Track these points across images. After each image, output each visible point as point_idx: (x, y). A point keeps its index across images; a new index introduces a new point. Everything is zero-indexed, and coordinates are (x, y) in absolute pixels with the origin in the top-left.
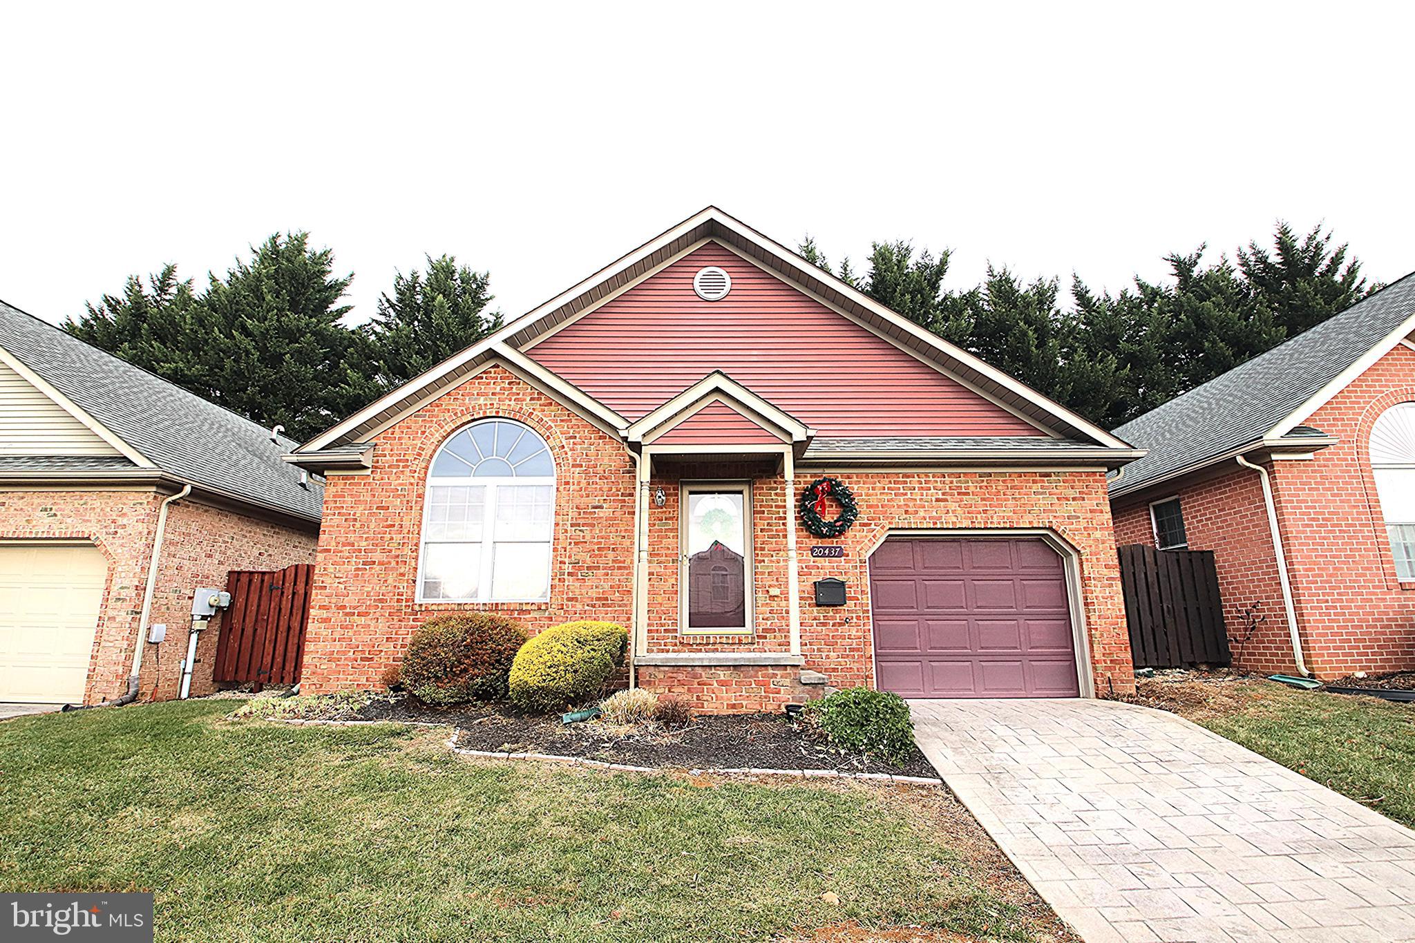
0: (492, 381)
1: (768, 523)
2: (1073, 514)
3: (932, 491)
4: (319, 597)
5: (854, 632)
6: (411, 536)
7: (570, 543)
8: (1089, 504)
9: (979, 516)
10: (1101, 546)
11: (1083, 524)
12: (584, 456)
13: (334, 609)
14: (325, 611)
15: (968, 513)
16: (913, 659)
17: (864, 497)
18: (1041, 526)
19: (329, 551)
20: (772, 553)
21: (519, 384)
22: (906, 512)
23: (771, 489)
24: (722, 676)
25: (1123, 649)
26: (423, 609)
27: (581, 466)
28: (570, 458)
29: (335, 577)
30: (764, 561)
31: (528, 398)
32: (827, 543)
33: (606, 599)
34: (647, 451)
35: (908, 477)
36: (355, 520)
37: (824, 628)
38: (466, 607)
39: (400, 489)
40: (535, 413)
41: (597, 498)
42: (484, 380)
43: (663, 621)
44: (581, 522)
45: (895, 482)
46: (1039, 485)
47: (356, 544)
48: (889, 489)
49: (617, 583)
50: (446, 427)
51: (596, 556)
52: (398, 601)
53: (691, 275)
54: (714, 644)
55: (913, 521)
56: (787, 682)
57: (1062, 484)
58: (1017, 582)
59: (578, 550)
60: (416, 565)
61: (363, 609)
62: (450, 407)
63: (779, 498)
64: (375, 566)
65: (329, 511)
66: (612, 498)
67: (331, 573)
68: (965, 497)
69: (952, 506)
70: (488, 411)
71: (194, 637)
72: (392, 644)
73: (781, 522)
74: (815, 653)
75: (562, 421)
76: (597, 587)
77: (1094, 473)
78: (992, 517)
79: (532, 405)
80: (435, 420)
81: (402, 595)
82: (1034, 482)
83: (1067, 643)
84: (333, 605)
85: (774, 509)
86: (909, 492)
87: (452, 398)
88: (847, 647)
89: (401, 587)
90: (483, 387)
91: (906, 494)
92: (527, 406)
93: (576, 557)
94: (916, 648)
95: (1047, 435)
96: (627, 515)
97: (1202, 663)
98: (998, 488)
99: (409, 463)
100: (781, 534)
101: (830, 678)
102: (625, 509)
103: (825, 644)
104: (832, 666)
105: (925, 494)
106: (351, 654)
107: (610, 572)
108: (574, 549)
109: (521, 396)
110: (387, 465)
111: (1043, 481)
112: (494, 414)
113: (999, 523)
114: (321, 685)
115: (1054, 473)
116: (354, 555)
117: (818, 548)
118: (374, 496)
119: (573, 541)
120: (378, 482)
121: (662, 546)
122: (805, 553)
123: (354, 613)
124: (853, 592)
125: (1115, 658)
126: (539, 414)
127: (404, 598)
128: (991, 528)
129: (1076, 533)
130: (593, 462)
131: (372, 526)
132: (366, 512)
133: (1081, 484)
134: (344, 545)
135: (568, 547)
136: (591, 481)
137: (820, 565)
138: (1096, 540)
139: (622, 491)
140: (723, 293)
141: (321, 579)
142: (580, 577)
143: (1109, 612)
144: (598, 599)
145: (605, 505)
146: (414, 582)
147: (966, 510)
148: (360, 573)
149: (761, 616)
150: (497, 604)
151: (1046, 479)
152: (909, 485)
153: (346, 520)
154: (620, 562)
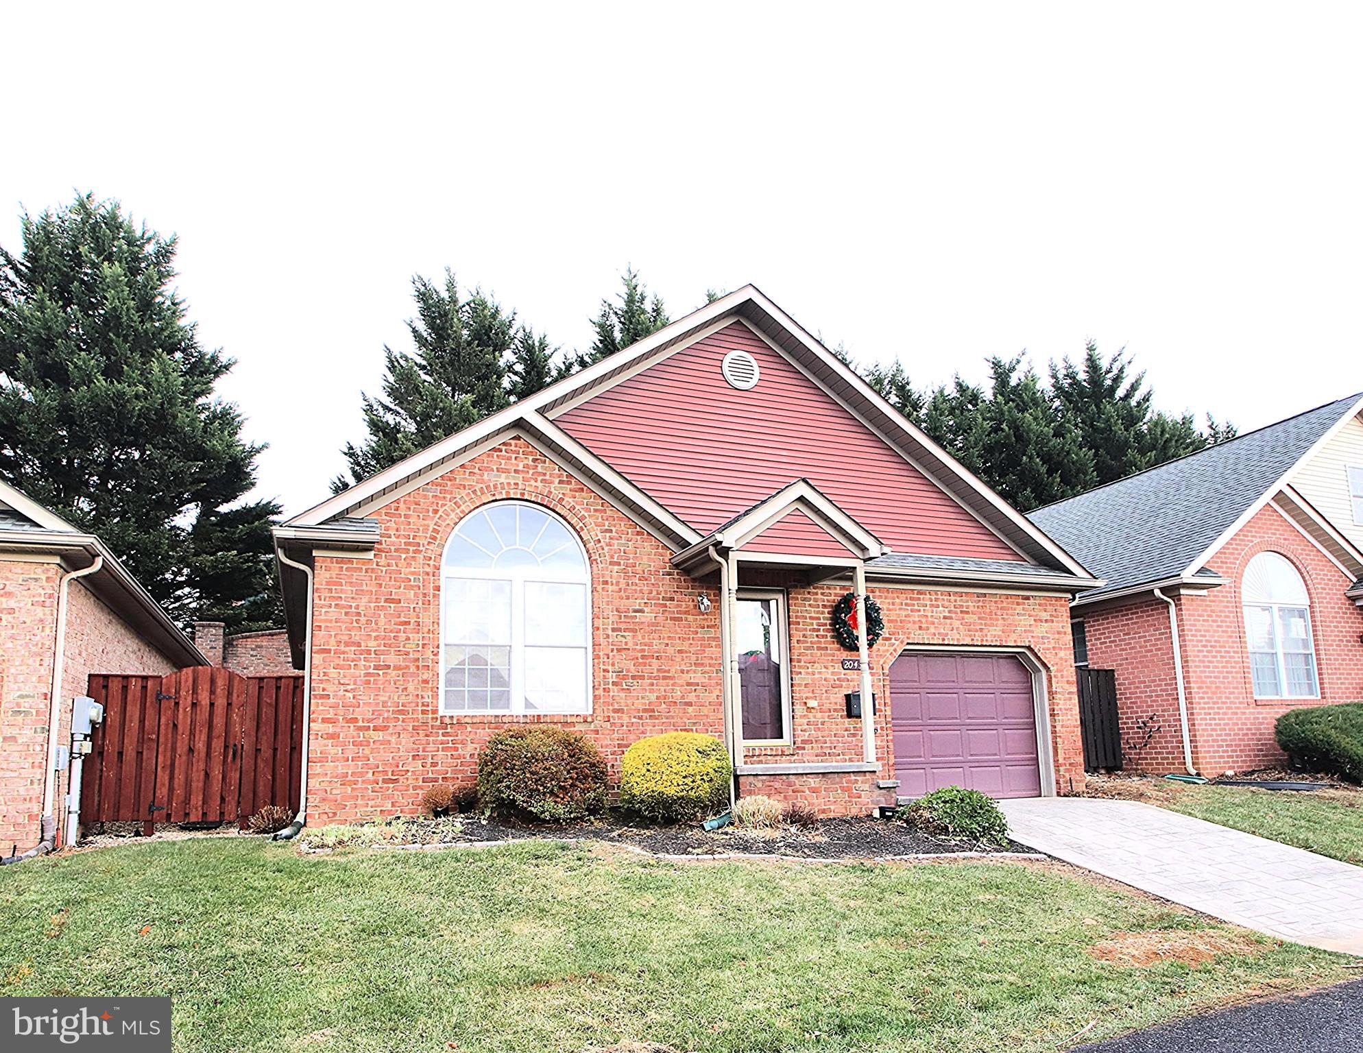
0: (514, 456)
1: (803, 635)
2: (1046, 635)
3: (941, 608)
4: (321, 708)
5: (879, 742)
6: (431, 636)
7: (612, 650)
8: (1057, 626)
9: (977, 634)
10: (1064, 664)
11: (1052, 644)
12: (622, 554)
13: (342, 723)
14: (330, 725)
15: (969, 631)
16: (918, 766)
17: (887, 612)
18: (1022, 644)
19: (329, 651)
20: (808, 665)
22: (920, 628)
23: (805, 599)
24: (812, 783)
26: (455, 722)
27: (619, 564)
28: (607, 554)
29: (340, 683)
30: (800, 673)
31: (557, 481)
32: (855, 656)
33: (653, 711)
34: (734, 557)
35: (921, 594)
36: (359, 614)
37: (854, 739)
38: (505, 720)
39: (412, 578)
40: (566, 499)
41: (638, 601)
44: (623, 626)
45: (911, 599)
46: (1021, 606)
47: (362, 644)
48: (906, 605)
49: (663, 693)
50: (463, 507)
51: (640, 664)
52: (424, 712)
53: (718, 357)
55: (926, 637)
56: (866, 787)
57: (1037, 607)
58: (998, 696)
59: (621, 657)
60: (439, 670)
61: (380, 722)
62: (466, 483)
63: (813, 609)
64: (389, 671)
65: (322, 602)
66: (653, 602)
67: (334, 678)
68: (965, 616)
69: (956, 623)
70: (512, 492)
71: (78, 763)
72: (420, 762)
73: (815, 634)
75: (596, 510)
76: (643, 698)
78: (987, 636)
80: (449, 496)
81: (428, 706)
82: (1018, 604)
83: (1032, 749)
84: (341, 718)
85: (808, 620)
86: (922, 609)
87: (468, 471)
89: (426, 697)
90: (503, 462)
91: (920, 611)
92: (556, 490)
93: (620, 666)
94: (920, 757)
95: (1026, 561)
96: (669, 621)
97: (1103, 768)
98: (991, 608)
99: (421, 548)
100: (815, 646)
102: (667, 614)
103: (855, 754)
105: (935, 612)
106: (370, 775)
107: (655, 681)
108: (617, 657)
109: (548, 477)
110: (393, 548)
111: (1024, 604)
112: (519, 497)
113: (992, 641)
114: (335, 814)
115: (1033, 597)
116: (362, 657)
117: (849, 661)
118: (380, 585)
119: (615, 648)
120: (384, 569)
121: (706, 655)
122: (837, 665)
123: (369, 727)
124: (878, 704)
125: (1072, 761)
126: (570, 500)
127: (429, 709)
128: (986, 646)
129: (1047, 652)
130: (631, 561)
131: (382, 622)
132: (372, 605)
133: (1052, 607)
134: (347, 644)
135: (611, 654)
136: (630, 582)
137: (849, 678)
138: (1061, 659)
139: (663, 594)
140: (752, 382)
141: (321, 686)
142: (625, 687)
143: (1069, 722)
144: (645, 710)
145: (646, 609)
146: (439, 690)
147: (967, 627)
148: (372, 679)
149: (799, 728)
150: (539, 716)
151: (1026, 601)
152: (922, 602)
154: (665, 671)
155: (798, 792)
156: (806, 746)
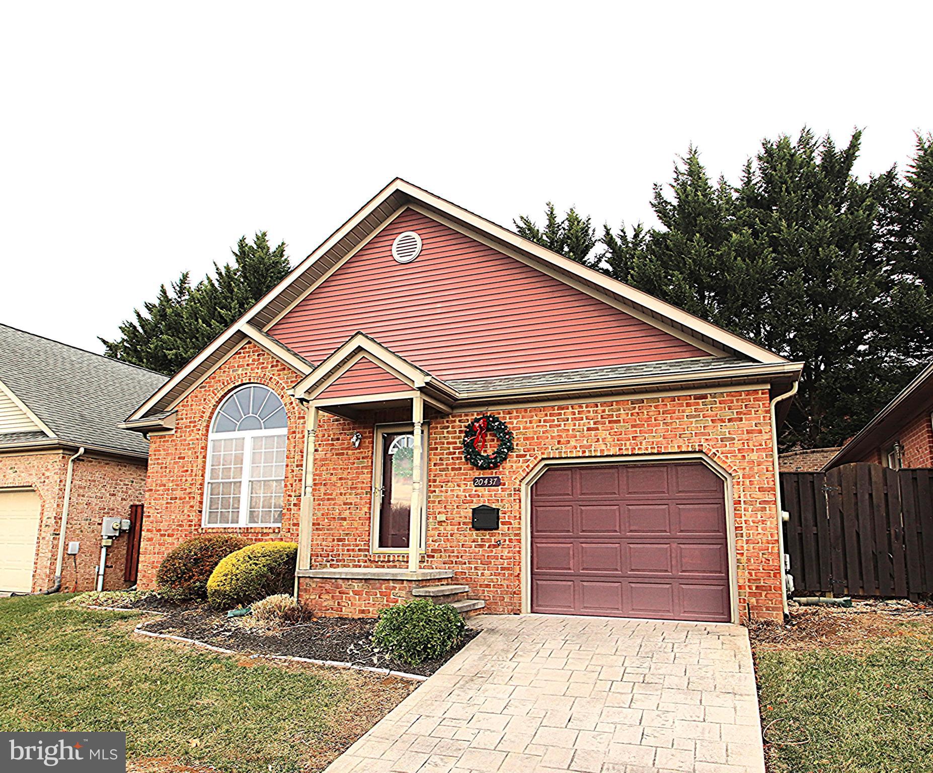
0: (247, 355)
1: (440, 458)
2: (728, 435)
3: (585, 421)
4: (147, 523)
5: (505, 553)
6: (197, 478)
7: (295, 481)
8: (747, 424)
9: (628, 443)
10: (756, 468)
11: (738, 445)
13: (155, 532)
14: (150, 533)
15: (618, 440)
16: (566, 578)
17: (521, 430)
18: (690, 449)
21: (264, 355)
22: (559, 442)
23: (444, 428)
24: (356, 587)
25: (772, 575)
26: (204, 532)
27: (304, 418)
28: (296, 412)
29: (155, 509)
30: (435, 491)
31: (270, 366)
32: (487, 474)
34: (313, 405)
35: (563, 409)
36: (166, 467)
37: (481, 549)
38: (230, 530)
39: (191, 443)
40: (274, 377)
42: (242, 354)
43: (358, 542)
45: (551, 415)
46: (693, 408)
47: (167, 485)
48: (545, 421)
49: (327, 511)
50: (218, 395)
52: (190, 526)
53: (389, 243)
54: (394, 561)
55: (565, 451)
56: (403, 594)
57: (718, 405)
58: (673, 507)
59: (300, 486)
60: (202, 499)
62: (221, 379)
63: (450, 436)
64: (177, 501)
65: (152, 462)
66: (325, 443)
67: (153, 506)
68: (615, 425)
69: (602, 434)
70: (244, 379)
71: (104, 550)
73: (451, 456)
74: (473, 571)
75: (292, 382)
77: (756, 391)
78: (641, 443)
79: (272, 371)
80: (212, 389)
82: (688, 405)
83: (721, 568)
84: (154, 529)
85: (445, 445)
86: (563, 423)
87: (222, 371)
88: (500, 567)
89: (191, 516)
90: (241, 360)
91: (560, 426)
92: (269, 372)
93: (299, 491)
94: (570, 569)
95: (710, 355)
96: (334, 456)
98: (650, 414)
99: (196, 424)
100: (450, 467)
101: (484, 593)
102: (333, 451)
103: (481, 564)
104: (486, 583)
105: (577, 425)
107: (321, 502)
108: (298, 485)
109: (265, 365)
110: (184, 426)
111: (698, 404)
113: (647, 449)
114: (148, 585)
115: (711, 394)
116: (166, 493)
117: (479, 478)
118: (177, 449)
119: (297, 479)
120: (179, 439)
121: (359, 480)
122: (469, 483)
123: (166, 534)
124: (507, 518)
125: (762, 584)
126: (276, 378)
127: (193, 523)
129: (729, 455)
131: (176, 471)
132: (172, 461)
133: (740, 404)
135: (294, 484)
137: (480, 494)
138: (752, 462)
139: (332, 436)
140: (415, 254)
141: (148, 512)
143: (760, 536)
145: (319, 449)
146: (200, 512)
147: (616, 437)
148: (169, 506)
149: (431, 539)
151: (700, 401)
152: (563, 416)
153: (161, 468)
155: (344, 593)
156: (436, 555)
